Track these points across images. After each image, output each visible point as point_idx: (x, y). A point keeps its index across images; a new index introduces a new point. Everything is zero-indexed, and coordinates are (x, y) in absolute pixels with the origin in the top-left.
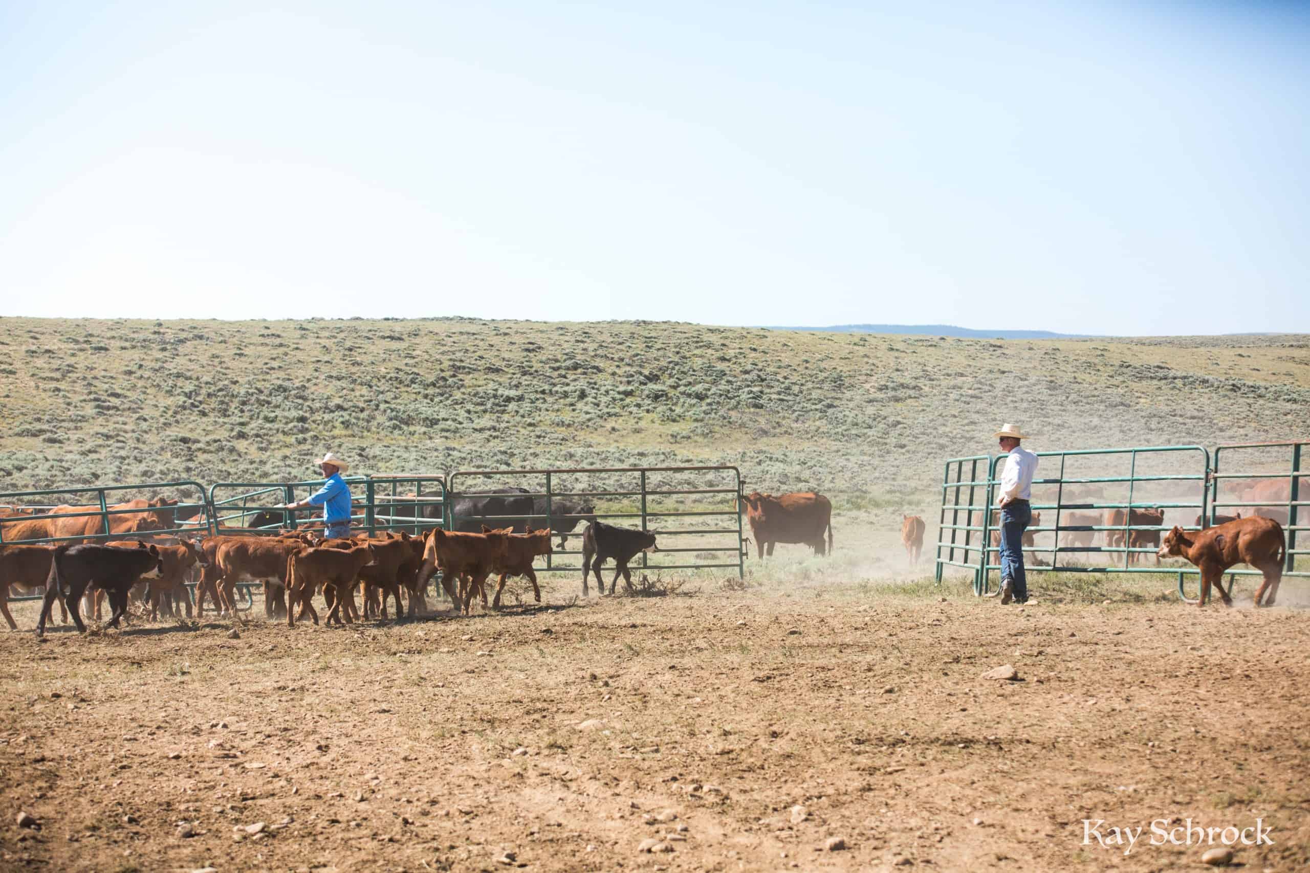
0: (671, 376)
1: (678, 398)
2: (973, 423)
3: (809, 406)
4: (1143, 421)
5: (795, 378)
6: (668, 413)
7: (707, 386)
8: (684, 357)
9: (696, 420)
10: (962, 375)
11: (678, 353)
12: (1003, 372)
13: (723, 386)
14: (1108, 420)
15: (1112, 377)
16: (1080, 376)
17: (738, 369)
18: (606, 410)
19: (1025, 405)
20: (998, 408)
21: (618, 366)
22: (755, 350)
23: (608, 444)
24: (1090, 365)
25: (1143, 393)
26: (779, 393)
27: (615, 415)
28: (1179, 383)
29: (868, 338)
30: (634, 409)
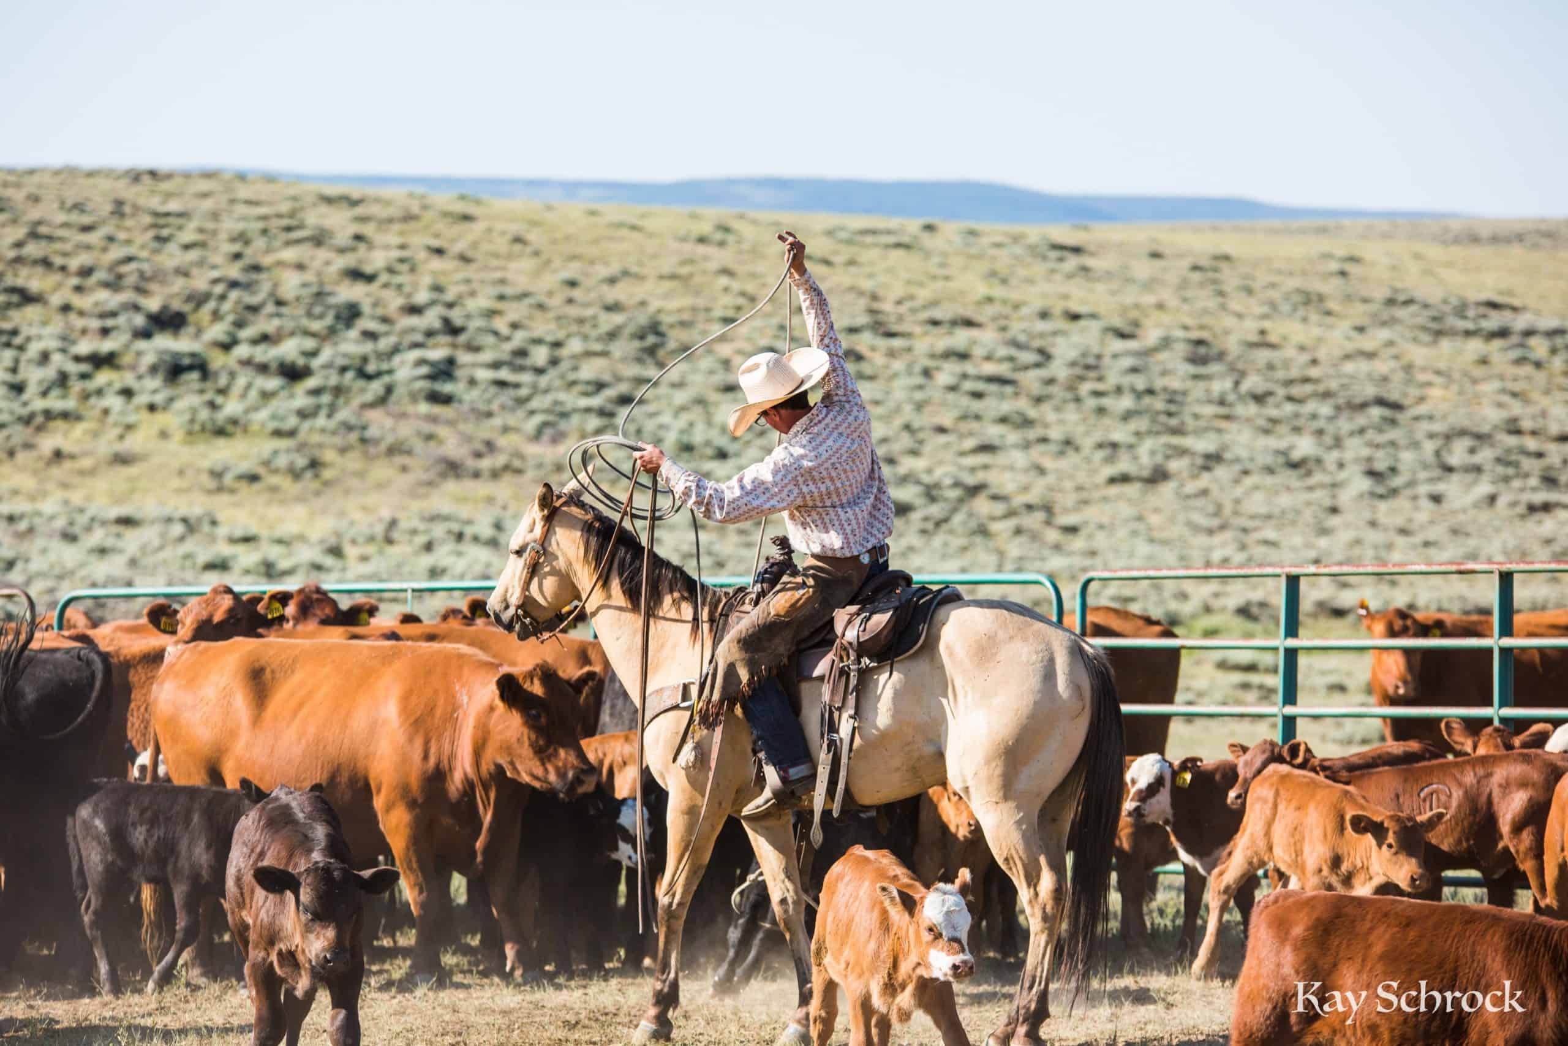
0: (216, 316)
1: (232, 375)
2: (986, 448)
3: (572, 400)
4: (1429, 447)
5: (543, 327)
6: (204, 414)
7: (310, 344)
8: (256, 268)
9: (278, 433)
10: (969, 323)
11: (237, 256)
12: (1075, 317)
13: (350, 345)
14: (1338, 443)
15: (1361, 329)
16: (1276, 329)
17: (394, 302)
18: (39, 404)
19: (1126, 402)
20: (1058, 409)
21: (78, 289)
22: (439, 252)
23: (43, 494)
24: (1309, 300)
25: (1438, 373)
26: (496, 365)
27: (65, 415)
28: (1539, 347)
29: (736, 225)
30: (114, 402)
